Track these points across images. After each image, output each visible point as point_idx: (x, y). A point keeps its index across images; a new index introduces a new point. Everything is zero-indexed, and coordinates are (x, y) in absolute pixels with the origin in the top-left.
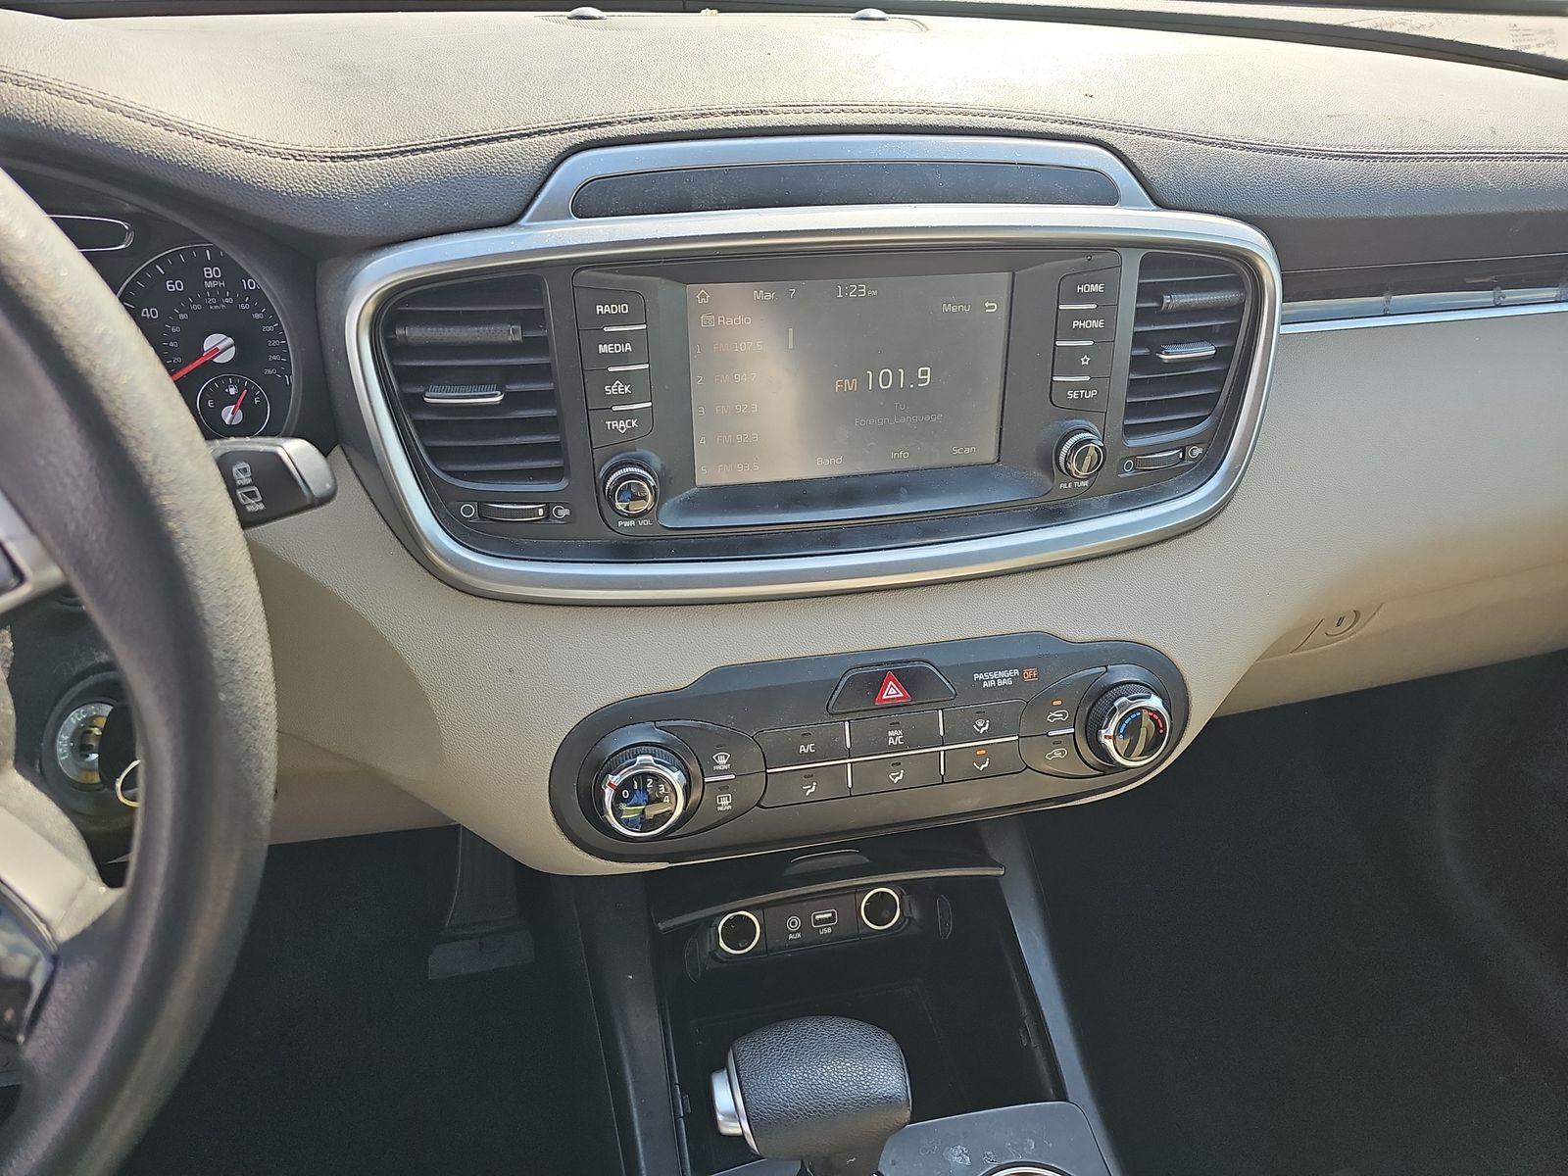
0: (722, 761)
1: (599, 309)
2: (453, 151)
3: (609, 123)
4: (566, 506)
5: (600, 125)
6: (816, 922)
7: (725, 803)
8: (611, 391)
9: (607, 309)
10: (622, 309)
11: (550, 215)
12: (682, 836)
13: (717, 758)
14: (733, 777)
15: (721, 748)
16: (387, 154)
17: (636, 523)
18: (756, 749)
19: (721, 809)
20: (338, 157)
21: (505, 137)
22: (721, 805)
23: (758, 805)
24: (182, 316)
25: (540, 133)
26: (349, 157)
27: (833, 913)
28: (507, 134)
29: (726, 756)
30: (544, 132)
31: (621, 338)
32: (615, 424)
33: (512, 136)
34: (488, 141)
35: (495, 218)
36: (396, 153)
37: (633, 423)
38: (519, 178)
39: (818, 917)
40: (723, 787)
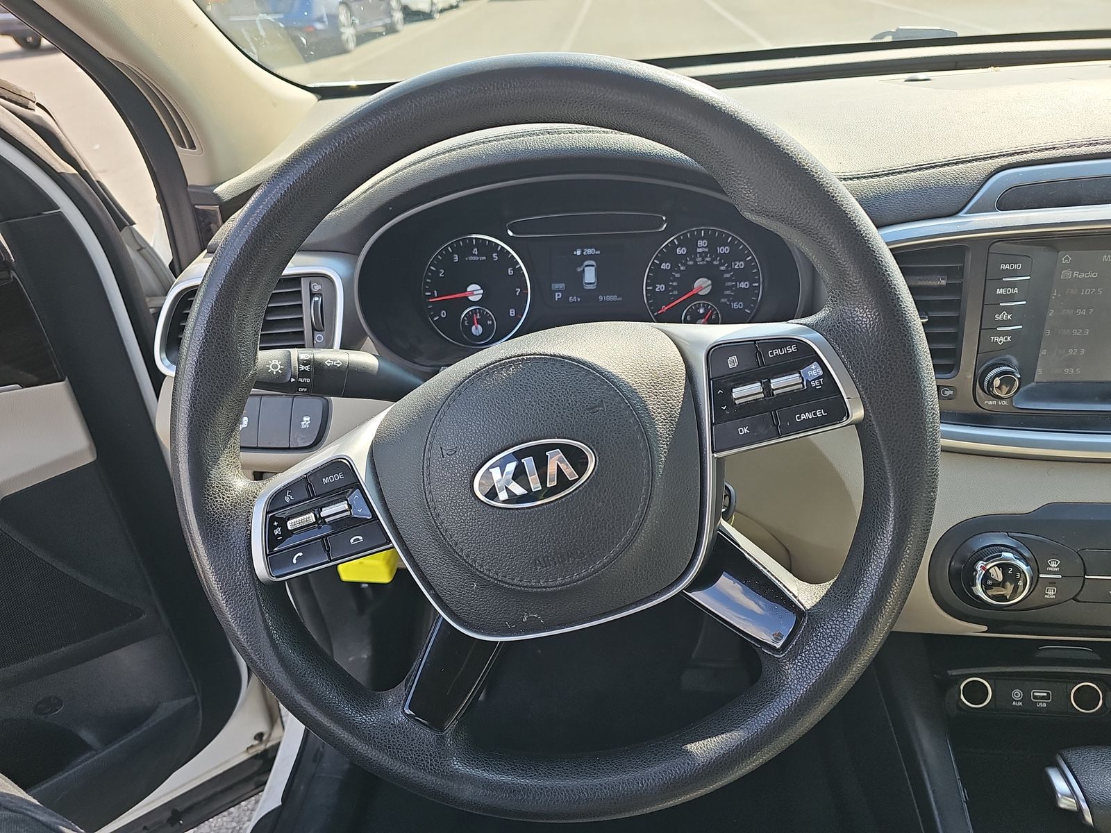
0: (1054, 565)
1: (1003, 267)
2: (919, 173)
3: (1025, 152)
4: (951, 388)
5: (1018, 154)
6: (1035, 697)
7: (1051, 593)
8: (998, 318)
9: (1007, 267)
10: (1018, 266)
11: (979, 209)
12: (1015, 610)
13: (1050, 562)
14: (1060, 577)
15: (1055, 556)
16: (877, 176)
17: (997, 403)
18: (1079, 561)
19: (1047, 596)
20: (848, 178)
21: (953, 163)
22: (1047, 594)
23: (1073, 599)
24: (682, 268)
25: (977, 160)
26: (854, 178)
27: (1048, 693)
28: (955, 161)
29: (1057, 562)
30: (979, 159)
31: (1012, 285)
32: (996, 339)
33: (957, 162)
34: (942, 166)
35: (946, 212)
36: (882, 175)
37: (1009, 339)
38: (963, 188)
39: (1035, 694)
40: (1052, 582)
